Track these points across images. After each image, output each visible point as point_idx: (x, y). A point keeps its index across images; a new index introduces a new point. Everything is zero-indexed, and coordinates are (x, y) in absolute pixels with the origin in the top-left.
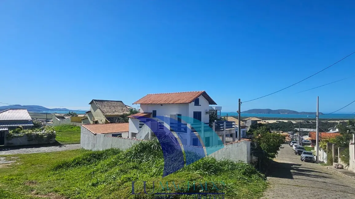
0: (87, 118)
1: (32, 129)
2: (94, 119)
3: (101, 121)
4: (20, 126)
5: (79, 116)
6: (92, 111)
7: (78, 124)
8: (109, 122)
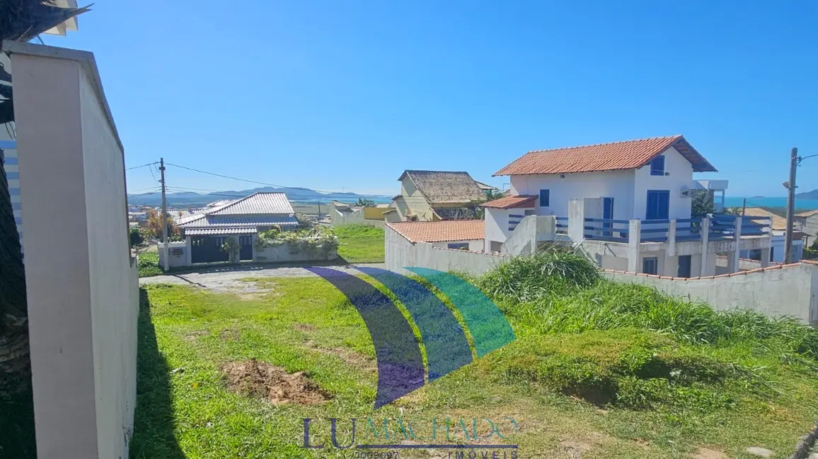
0: (396, 211)
1: (296, 231)
2: (409, 212)
3: (424, 216)
4: (277, 224)
5: (379, 206)
6: (405, 194)
7: (378, 224)
8: (441, 218)
